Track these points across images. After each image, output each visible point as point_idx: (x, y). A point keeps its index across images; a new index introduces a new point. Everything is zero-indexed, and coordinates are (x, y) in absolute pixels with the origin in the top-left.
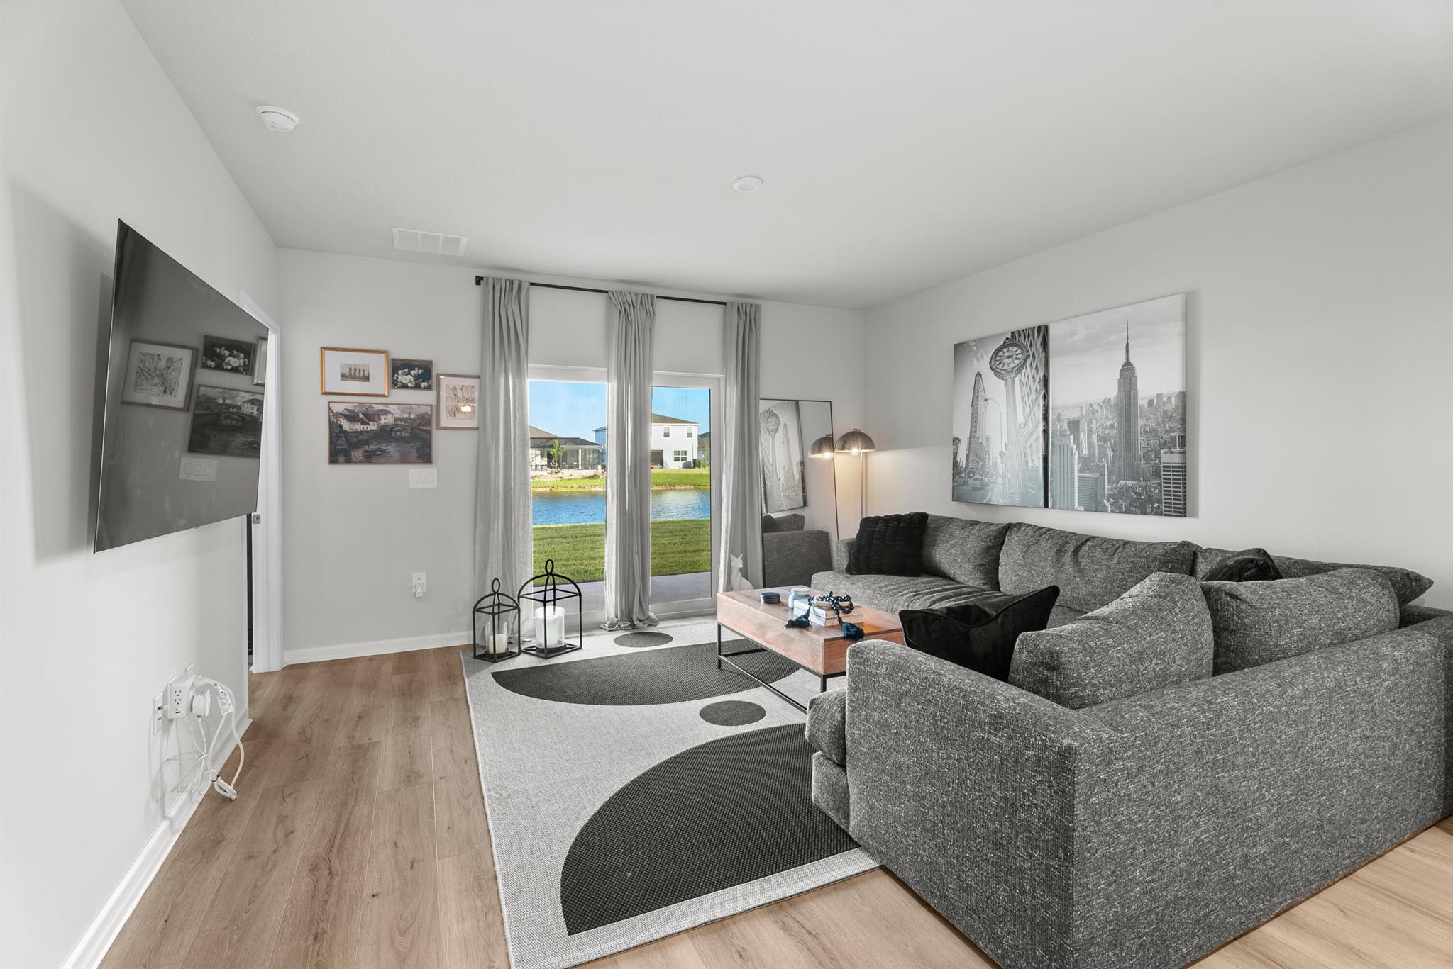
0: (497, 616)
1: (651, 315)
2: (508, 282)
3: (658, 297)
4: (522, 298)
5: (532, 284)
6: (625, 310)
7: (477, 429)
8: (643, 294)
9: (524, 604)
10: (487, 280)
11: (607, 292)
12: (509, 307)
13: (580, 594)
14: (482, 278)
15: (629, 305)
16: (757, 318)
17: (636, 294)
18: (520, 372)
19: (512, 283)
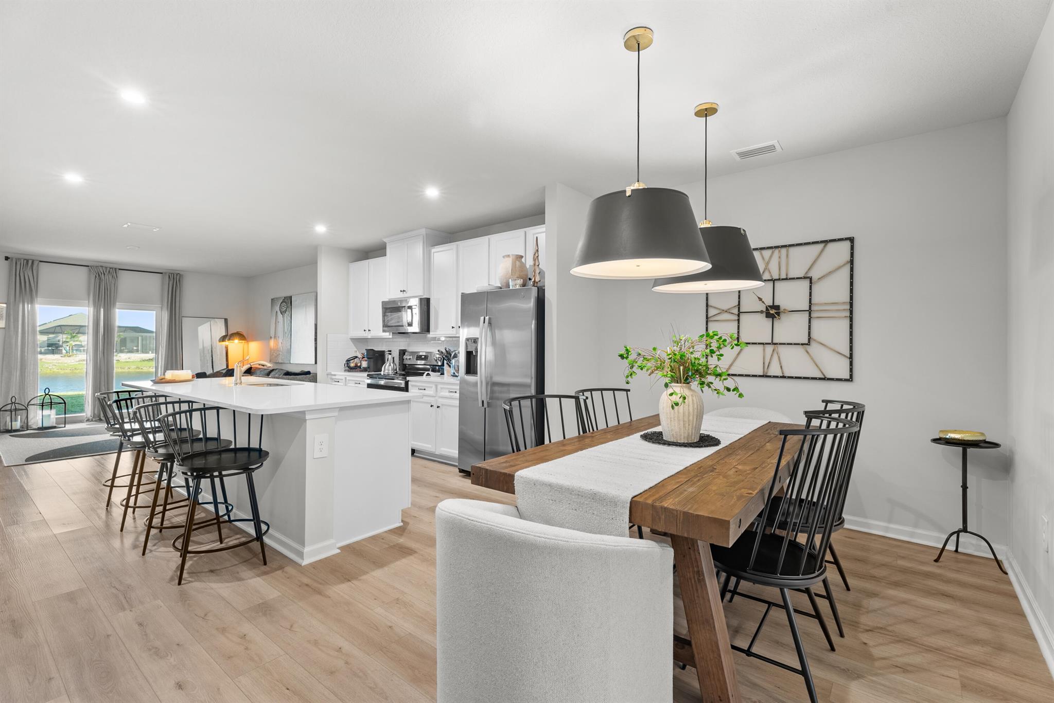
0: (13, 413)
1: (116, 278)
2: (25, 261)
3: (120, 269)
4: (34, 268)
5: (41, 261)
6: (99, 276)
7: (4, 328)
8: (110, 268)
9: (31, 408)
10: (12, 260)
11: (88, 266)
12: (26, 272)
13: (65, 403)
14: (9, 258)
15: (101, 273)
16: (181, 280)
17: (106, 268)
18: (32, 301)
19: (28, 261)
